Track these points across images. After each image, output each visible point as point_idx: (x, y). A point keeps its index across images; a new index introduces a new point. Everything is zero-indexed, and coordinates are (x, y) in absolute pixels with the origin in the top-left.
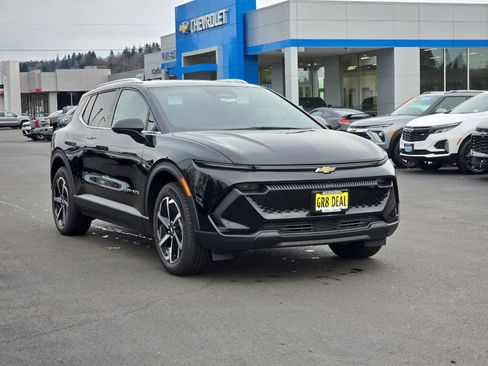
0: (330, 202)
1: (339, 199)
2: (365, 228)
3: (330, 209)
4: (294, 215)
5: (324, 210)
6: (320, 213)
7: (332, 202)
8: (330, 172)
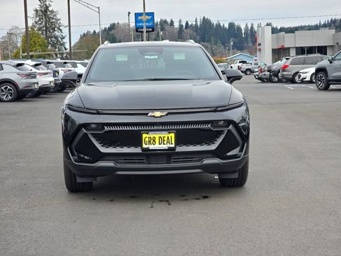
0: (157, 140)
1: (166, 139)
2: (198, 164)
3: (157, 146)
4: (126, 150)
5: (152, 147)
6: (148, 150)
7: (159, 141)
8: (161, 116)
